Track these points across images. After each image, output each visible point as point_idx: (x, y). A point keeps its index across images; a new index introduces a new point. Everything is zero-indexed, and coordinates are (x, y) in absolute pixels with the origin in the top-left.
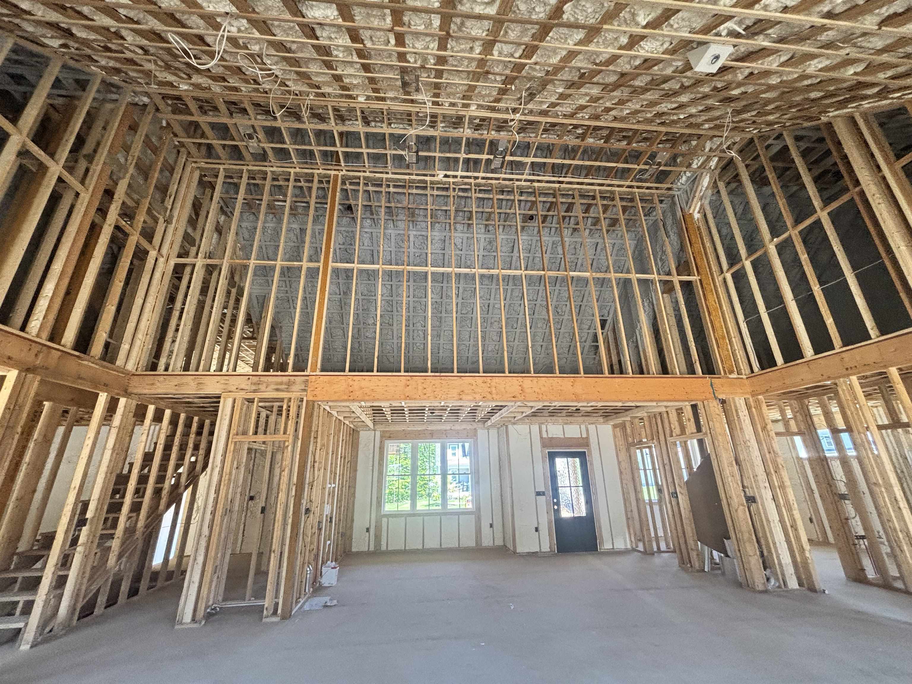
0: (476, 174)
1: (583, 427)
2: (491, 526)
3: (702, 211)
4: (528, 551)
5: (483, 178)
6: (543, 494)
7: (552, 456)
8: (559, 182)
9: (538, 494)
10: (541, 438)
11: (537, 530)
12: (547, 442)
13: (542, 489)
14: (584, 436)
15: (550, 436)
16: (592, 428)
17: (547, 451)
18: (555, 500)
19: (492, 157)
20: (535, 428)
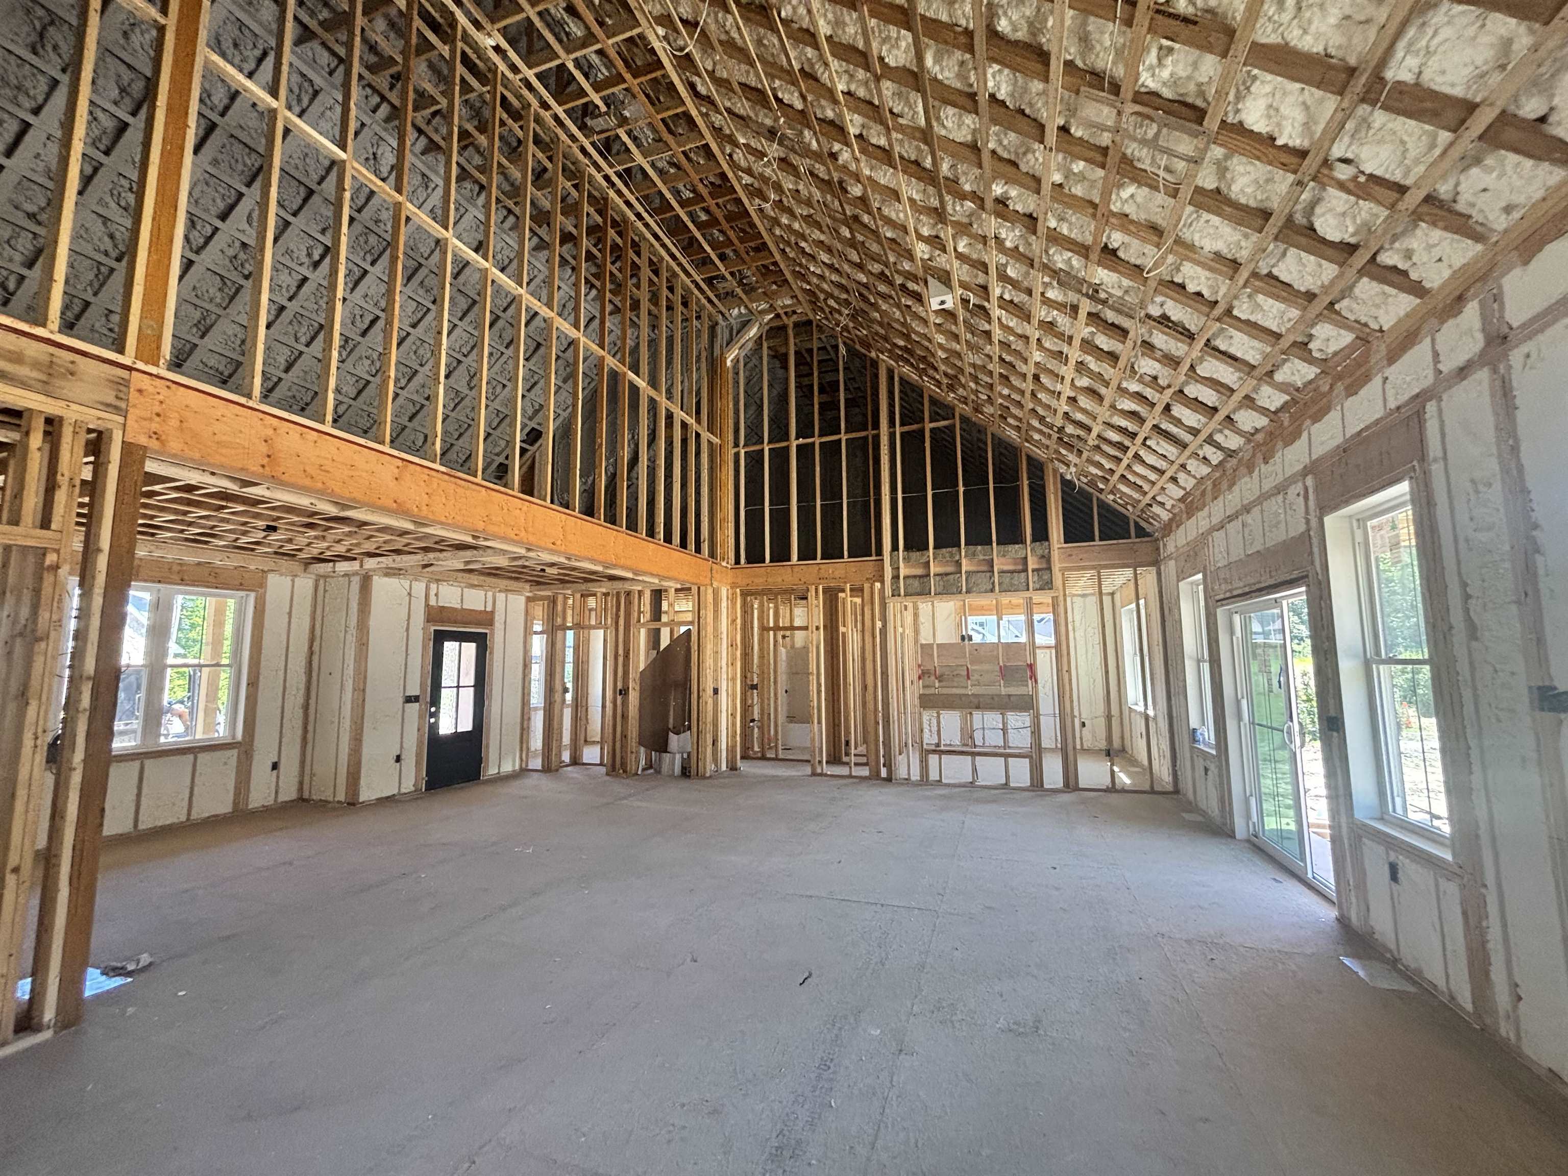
0: (551, 102)
1: (490, 594)
2: (275, 766)
3: (736, 361)
4: (379, 795)
5: (556, 118)
6: (416, 699)
7: (440, 638)
8: (639, 216)
9: (409, 700)
10: (427, 605)
11: (398, 759)
12: (434, 614)
13: (416, 692)
14: (489, 609)
15: (441, 604)
16: (501, 597)
17: (433, 628)
18: (433, 709)
19: (603, 108)
20: (419, 588)
